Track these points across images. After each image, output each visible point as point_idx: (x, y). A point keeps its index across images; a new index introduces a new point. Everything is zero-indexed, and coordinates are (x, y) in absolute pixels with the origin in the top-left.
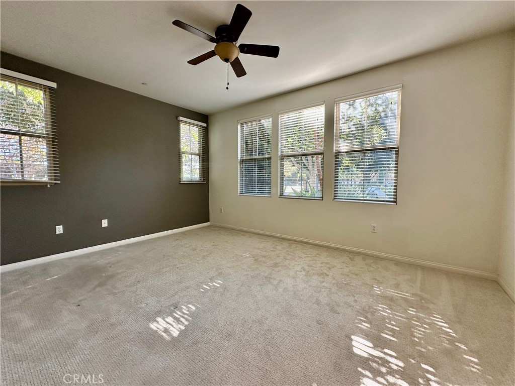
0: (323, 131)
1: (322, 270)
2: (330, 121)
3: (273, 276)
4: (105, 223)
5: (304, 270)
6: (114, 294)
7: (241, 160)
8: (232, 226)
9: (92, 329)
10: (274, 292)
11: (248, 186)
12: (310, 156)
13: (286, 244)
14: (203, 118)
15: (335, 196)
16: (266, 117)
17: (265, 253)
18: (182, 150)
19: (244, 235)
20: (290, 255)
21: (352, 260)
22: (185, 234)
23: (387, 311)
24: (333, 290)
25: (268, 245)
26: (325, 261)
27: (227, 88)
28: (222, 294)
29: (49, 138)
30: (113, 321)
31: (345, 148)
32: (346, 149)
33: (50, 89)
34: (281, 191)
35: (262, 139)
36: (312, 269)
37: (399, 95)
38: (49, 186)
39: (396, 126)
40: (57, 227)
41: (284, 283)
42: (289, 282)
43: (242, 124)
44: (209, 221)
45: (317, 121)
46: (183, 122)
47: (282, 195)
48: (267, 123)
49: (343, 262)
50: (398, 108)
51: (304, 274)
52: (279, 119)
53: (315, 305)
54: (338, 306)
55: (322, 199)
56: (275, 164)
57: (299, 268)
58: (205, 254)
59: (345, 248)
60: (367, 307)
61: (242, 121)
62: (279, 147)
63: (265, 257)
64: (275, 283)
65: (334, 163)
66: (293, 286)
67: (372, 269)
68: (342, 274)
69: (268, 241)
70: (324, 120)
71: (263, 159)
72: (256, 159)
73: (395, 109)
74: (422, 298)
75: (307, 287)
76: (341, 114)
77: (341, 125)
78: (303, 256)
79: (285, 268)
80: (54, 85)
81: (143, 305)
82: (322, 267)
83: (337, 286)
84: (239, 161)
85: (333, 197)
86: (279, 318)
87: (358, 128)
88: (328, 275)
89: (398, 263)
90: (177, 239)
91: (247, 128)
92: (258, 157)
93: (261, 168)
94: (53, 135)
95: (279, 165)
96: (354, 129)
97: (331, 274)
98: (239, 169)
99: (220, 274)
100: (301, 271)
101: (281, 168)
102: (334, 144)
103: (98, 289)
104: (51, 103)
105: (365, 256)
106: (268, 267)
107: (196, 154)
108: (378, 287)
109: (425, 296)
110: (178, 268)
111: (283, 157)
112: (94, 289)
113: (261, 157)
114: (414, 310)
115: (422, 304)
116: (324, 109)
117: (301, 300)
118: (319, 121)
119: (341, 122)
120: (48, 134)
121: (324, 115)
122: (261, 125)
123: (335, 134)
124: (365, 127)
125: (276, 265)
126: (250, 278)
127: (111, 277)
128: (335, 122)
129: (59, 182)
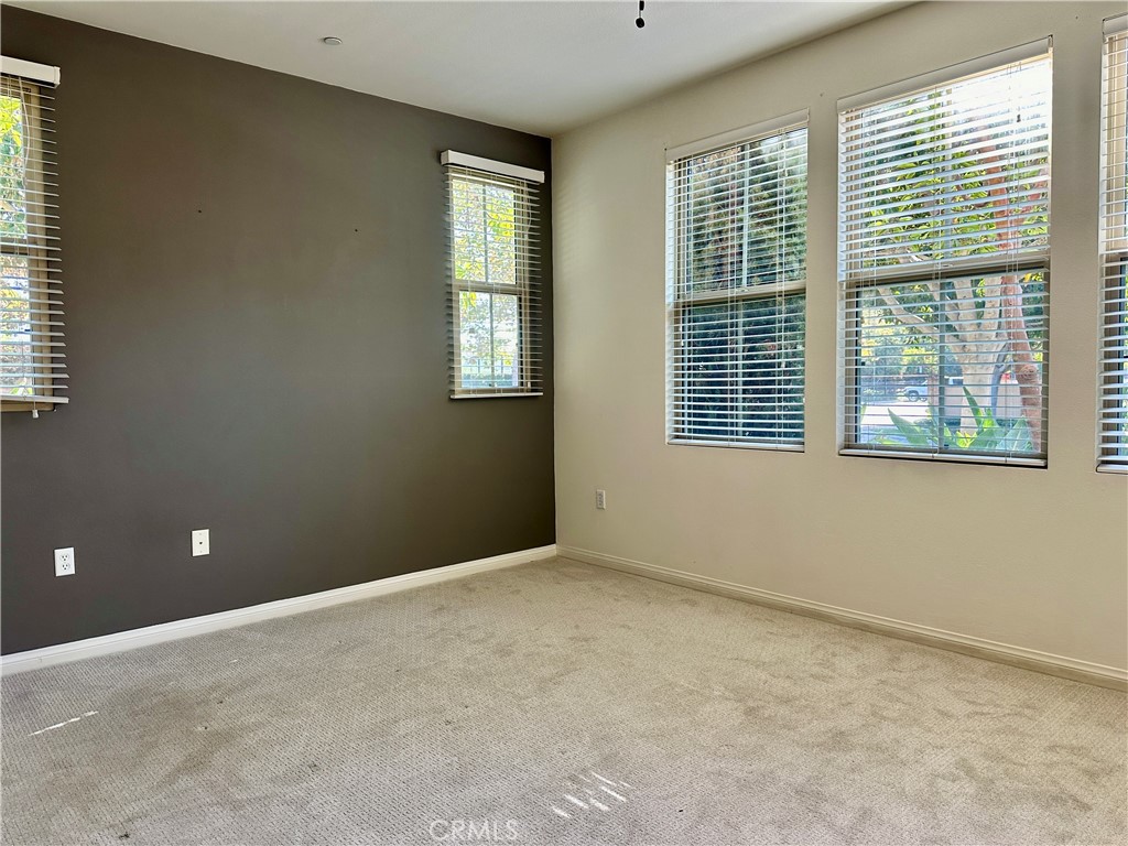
1: (1054, 783)
3: (830, 789)
4: (201, 543)
5: (970, 772)
6: (237, 805)
7: (677, 305)
8: (642, 564)
12: (967, 281)
13: (874, 653)
14: (532, 151)
15: (1108, 452)
16: (787, 125)
17: (787, 684)
18: (458, 276)
19: (694, 604)
20: (898, 700)
22: (471, 590)
25: (797, 649)
26: (1066, 742)
27: (640, 23)
29: (37, 253)
33: (40, 91)
34: (847, 429)
35: (763, 217)
36: (1006, 772)
38: (36, 414)
40: (58, 552)
43: (682, 163)
44: (554, 541)
45: (1015, 127)
46: (461, 168)
47: (851, 443)
48: (789, 151)
51: (971, 790)
52: (842, 129)
55: (1040, 462)
56: (823, 315)
57: (942, 761)
58: (547, 671)
63: (787, 701)
64: (843, 819)
70: (1049, 120)
71: (767, 300)
72: (738, 299)
78: (959, 707)
79: (881, 756)
80: (53, 77)
82: (1051, 765)
84: (670, 308)
85: (1096, 457)
88: (1087, 808)
90: (441, 609)
91: (701, 177)
92: (745, 290)
93: (759, 333)
94: (48, 244)
95: (840, 320)
97: (1100, 801)
98: (668, 340)
101: (848, 335)
102: (1103, 222)
103: (183, 781)
104: (44, 136)
106: (807, 747)
107: (506, 291)
110: (448, 722)
111: (856, 288)
112: (172, 778)
113: (759, 289)
116: (1050, 72)
118: (1022, 125)
120: (34, 242)
122: (760, 162)
125: (839, 740)
126: (734, 788)
129: (66, 400)
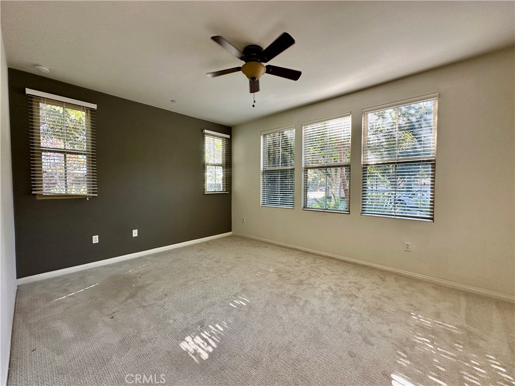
0: (350, 142)
1: (350, 291)
2: (357, 132)
3: (298, 295)
4: (135, 233)
5: (331, 289)
6: (144, 307)
8: (255, 237)
9: (125, 345)
10: (301, 313)
11: (271, 198)
13: (310, 259)
14: (227, 130)
15: (363, 211)
16: (290, 128)
17: (289, 268)
18: (206, 161)
19: (267, 247)
20: (315, 271)
21: (383, 280)
22: (209, 244)
23: (428, 345)
24: (364, 316)
25: (291, 258)
26: (353, 281)
27: (253, 106)
28: (247, 314)
29: (89, 154)
30: (143, 336)
31: (373, 160)
32: (375, 161)
33: (91, 110)
34: (304, 203)
35: (285, 149)
36: (339, 289)
37: (435, 105)
38: (88, 199)
39: (432, 138)
40: (93, 237)
41: (310, 303)
42: (315, 302)
43: (265, 136)
44: (231, 231)
45: (343, 132)
46: (208, 134)
47: (305, 207)
48: (290, 134)
49: (373, 283)
50: (434, 119)
51: (331, 294)
52: (303, 130)
53: (345, 333)
54: (372, 336)
55: (348, 213)
56: (299, 176)
57: (325, 287)
58: (229, 267)
59: (374, 265)
60: (405, 339)
61: (264, 133)
62: (303, 159)
63: (289, 272)
64: (301, 303)
65: (362, 175)
66: (320, 308)
67: (406, 292)
68: (373, 297)
69: (291, 255)
70: (350, 132)
71: (286, 171)
72: (278, 170)
73: (431, 119)
74: (469, 333)
75: (336, 310)
76: (369, 125)
77: (369, 137)
78: (329, 273)
79: (311, 286)
80: (94, 106)
81: (171, 322)
82: (350, 287)
83: (369, 311)
84: (262, 172)
85: (361, 212)
86: (307, 345)
87: (388, 138)
88: (357, 298)
89: (437, 286)
90: (201, 250)
91: (269, 139)
92: (280, 168)
93: (284, 178)
94: (92, 152)
95: (303, 177)
96: (384, 140)
97: (360, 296)
98: (261, 180)
99: (244, 290)
100: (328, 291)
101: (305, 180)
102: (362, 156)
103: (129, 301)
104: (92, 122)
105: (398, 276)
106: (293, 284)
107: (219, 165)
108: (416, 316)
109: (472, 329)
110: (202, 281)
111: (306, 169)
112: (126, 300)
113: (284, 168)
114: (461, 347)
115: (470, 341)
116: (351, 120)
117: (330, 326)
118: (344, 132)
119: (369, 133)
120: (88, 151)
121: (350, 126)
122: (284, 137)
123: (362, 146)
124: (396, 139)
125: (301, 282)
126: (275, 296)
127: (141, 288)
128: (363, 133)
129: (97, 195)
